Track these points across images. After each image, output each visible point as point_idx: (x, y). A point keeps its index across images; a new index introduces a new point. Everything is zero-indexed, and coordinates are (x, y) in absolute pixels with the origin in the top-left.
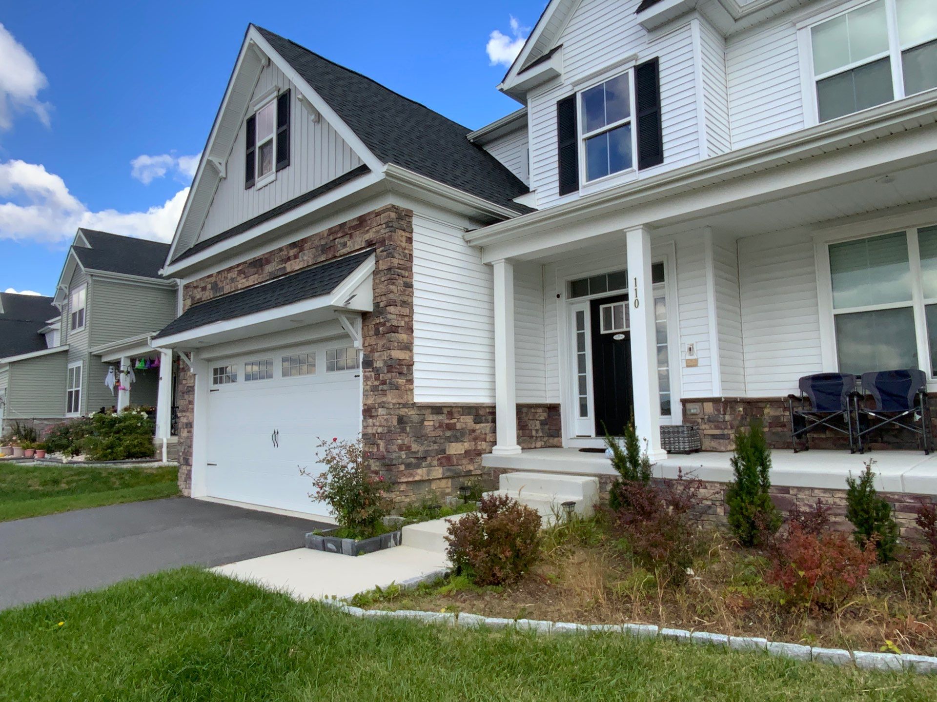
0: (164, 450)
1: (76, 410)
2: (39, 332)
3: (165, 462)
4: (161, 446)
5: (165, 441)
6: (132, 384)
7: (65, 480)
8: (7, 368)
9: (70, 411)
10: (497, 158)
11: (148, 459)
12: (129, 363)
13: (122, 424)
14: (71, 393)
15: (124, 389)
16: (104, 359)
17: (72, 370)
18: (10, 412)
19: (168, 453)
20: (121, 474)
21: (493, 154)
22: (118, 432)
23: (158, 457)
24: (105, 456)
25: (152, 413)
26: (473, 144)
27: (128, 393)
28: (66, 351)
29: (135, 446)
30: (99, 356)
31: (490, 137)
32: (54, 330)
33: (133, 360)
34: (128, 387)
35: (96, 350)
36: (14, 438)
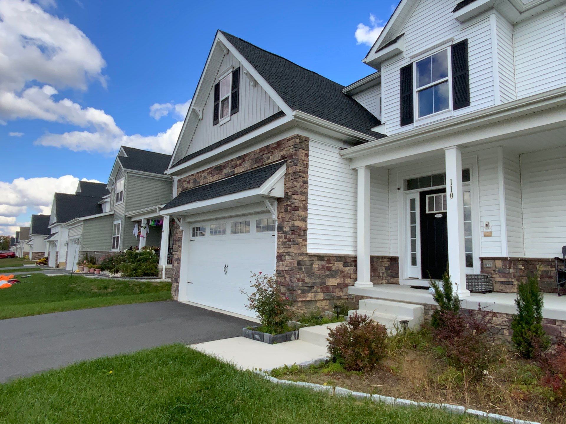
0: (164, 272)
1: (117, 247)
2: (99, 203)
3: (164, 279)
4: (162, 270)
5: (164, 267)
6: (147, 234)
7: (110, 287)
8: (82, 223)
9: (113, 248)
10: (361, 103)
11: (155, 277)
12: (146, 222)
13: (142, 257)
14: (114, 238)
15: (143, 237)
16: (133, 220)
17: (115, 225)
18: (83, 248)
19: (166, 274)
20: (140, 284)
21: (358, 101)
22: (139, 261)
23: (160, 276)
24: (132, 274)
25: (158, 251)
26: (346, 95)
27: (145, 239)
28: (113, 214)
29: (148, 269)
30: (130, 218)
31: (356, 91)
32: (106, 202)
33: (148, 220)
34: (145, 236)
35: (129, 214)
36: (85, 262)
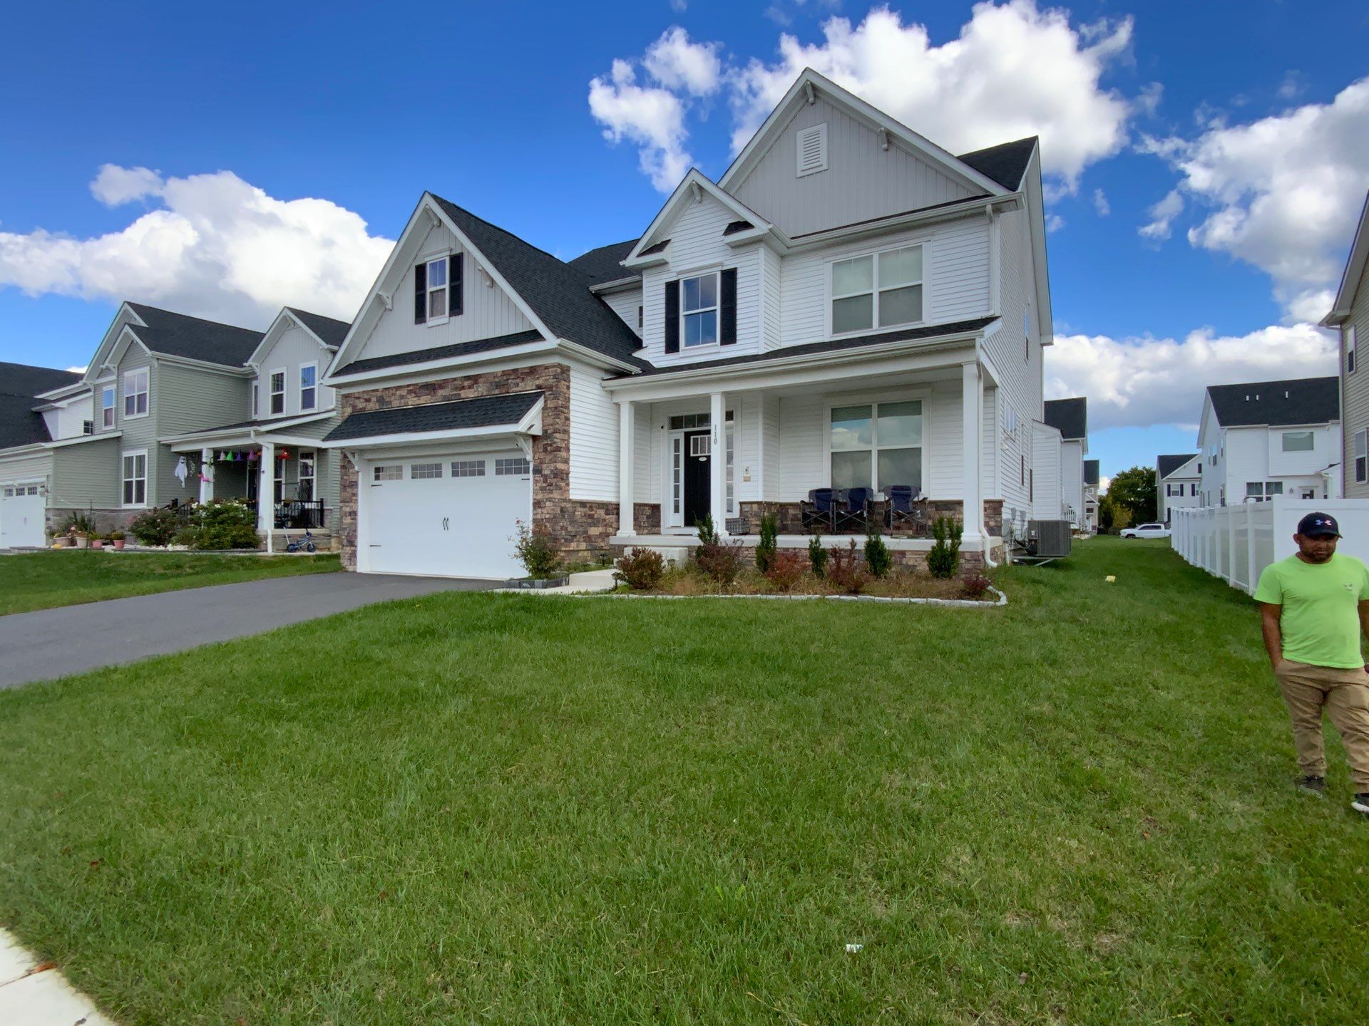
0: (269, 541)
1: (140, 499)
3: (270, 552)
4: (266, 538)
5: (270, 533)
9: (128, 500)
10: (614, 309)
11: (252, 549)
12: (212, 455)
13: (226, 515)
14: (129, 485)
15: (208, 481)
16: (174, 449)
17: (129, 459)
18: (55, 501)
19: (273, 544)
21: (610, 305)
22: (221, 523)
23: (263, 547)
25: (254, 505)
26: (594, 295)
27: (211, 485)
28: (118, 438)
29: (241, 537)
30: (169, 446)
31: (607, 292)
32: (58, 408)
33: (217, 453)
34: (211, 478)
35: (165, 439)
36: (73, 528)
